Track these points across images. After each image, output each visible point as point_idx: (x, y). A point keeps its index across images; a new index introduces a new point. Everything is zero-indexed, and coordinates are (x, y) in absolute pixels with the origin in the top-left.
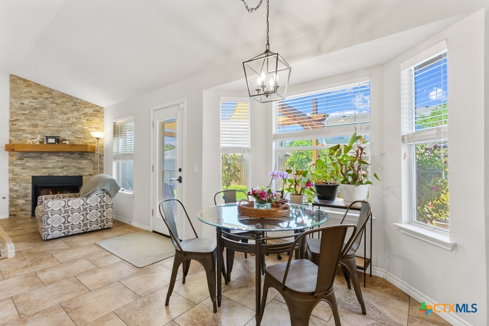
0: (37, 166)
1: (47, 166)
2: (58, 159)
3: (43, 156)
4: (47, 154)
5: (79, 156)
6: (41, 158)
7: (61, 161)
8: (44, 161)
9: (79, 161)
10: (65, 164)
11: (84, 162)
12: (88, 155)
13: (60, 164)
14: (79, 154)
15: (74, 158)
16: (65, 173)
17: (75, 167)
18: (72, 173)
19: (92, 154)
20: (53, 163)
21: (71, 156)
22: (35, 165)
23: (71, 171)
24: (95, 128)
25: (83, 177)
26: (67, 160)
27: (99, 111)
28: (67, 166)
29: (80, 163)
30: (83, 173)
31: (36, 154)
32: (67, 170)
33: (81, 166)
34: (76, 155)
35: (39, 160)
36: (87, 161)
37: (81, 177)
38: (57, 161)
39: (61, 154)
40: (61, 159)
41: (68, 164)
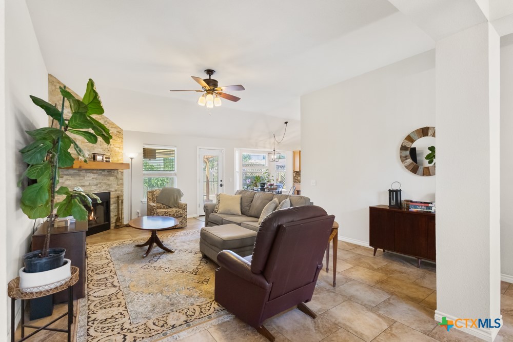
0: (76, 184)
1: (84, 184)
2: (93, 177)
3: (81, 173)
4: (84, 171)
5: (108, 173)
6: (79, 175)
7: (96, 179)
8: (81, 178)
9: (108, 178)
10: (98, 181)
11: (112, 178)
12: (114, 172)
13: (95, 182)
14: (108, 172)
15: (105, 175)
16: (98, 190)
17: (105, 183)
18: (103, 190)
19: (116, 171)
20: (89, 180)
21: (103, 173)
22: (75, 183)
23: (102, 188)
24: (118, 147)
25: (111, 193)
26: (100, 177)
27: (120, 133)
28: (100, 183)
29: (108, 180)
30: (111, 189)
31: (75, 171)
32: (100, 187)
33: (109, 183)
34: (106, 173)
35: (78, 178)
36: (113, 178)
37: (109, 193)
38: (93, 178)
39: (95, 172)
40: (95, 177)
41: (100, 181)
